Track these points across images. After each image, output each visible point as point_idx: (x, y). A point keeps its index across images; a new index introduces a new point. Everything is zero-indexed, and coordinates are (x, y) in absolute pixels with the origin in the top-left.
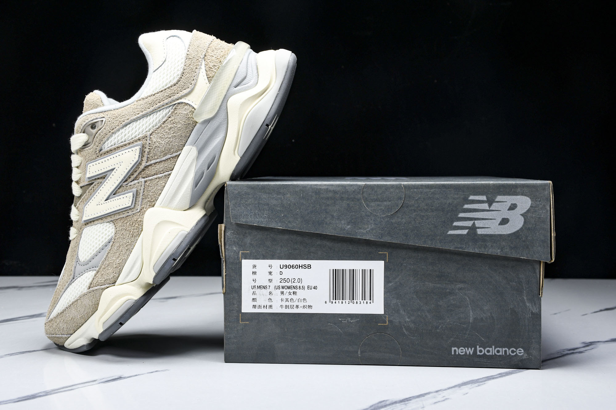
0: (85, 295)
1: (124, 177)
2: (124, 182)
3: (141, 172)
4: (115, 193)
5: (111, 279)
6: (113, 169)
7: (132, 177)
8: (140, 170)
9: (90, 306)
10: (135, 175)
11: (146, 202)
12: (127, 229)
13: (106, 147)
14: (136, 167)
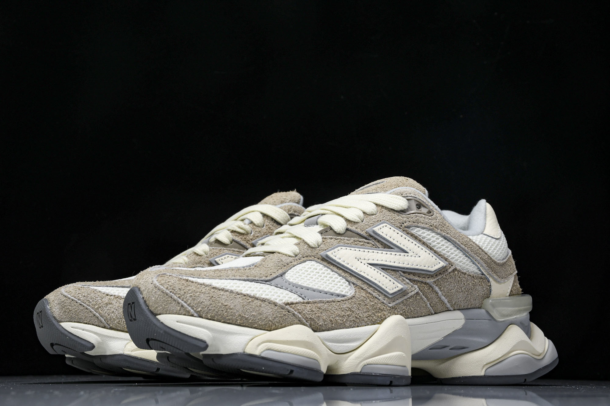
0: (275, 304)
1: (407, 269)
2: (401, 271)
3: (422, 282)
4: (385, 268)
5: (316, 323)
6: (406, 252)
7: (411, 277)
8: (424, 280)
9: (266, 320)
10: (416, 278)
11: (401, 308)
12: (367, 307)
13: (415, 231)
14: (423, 274)
